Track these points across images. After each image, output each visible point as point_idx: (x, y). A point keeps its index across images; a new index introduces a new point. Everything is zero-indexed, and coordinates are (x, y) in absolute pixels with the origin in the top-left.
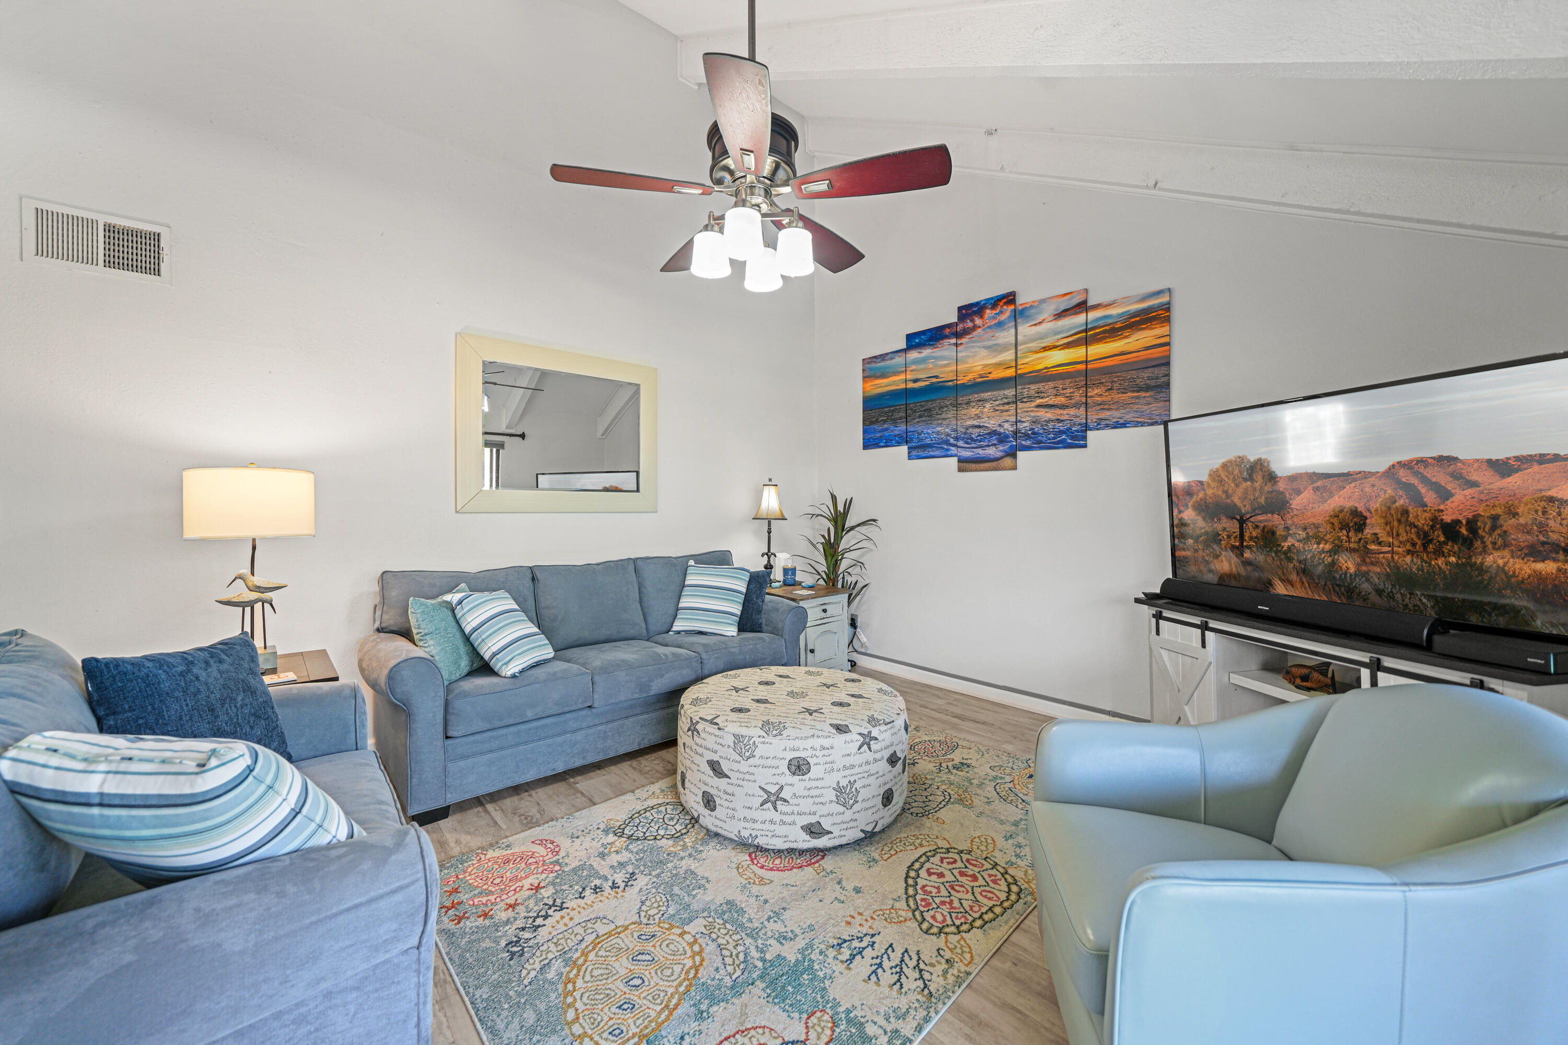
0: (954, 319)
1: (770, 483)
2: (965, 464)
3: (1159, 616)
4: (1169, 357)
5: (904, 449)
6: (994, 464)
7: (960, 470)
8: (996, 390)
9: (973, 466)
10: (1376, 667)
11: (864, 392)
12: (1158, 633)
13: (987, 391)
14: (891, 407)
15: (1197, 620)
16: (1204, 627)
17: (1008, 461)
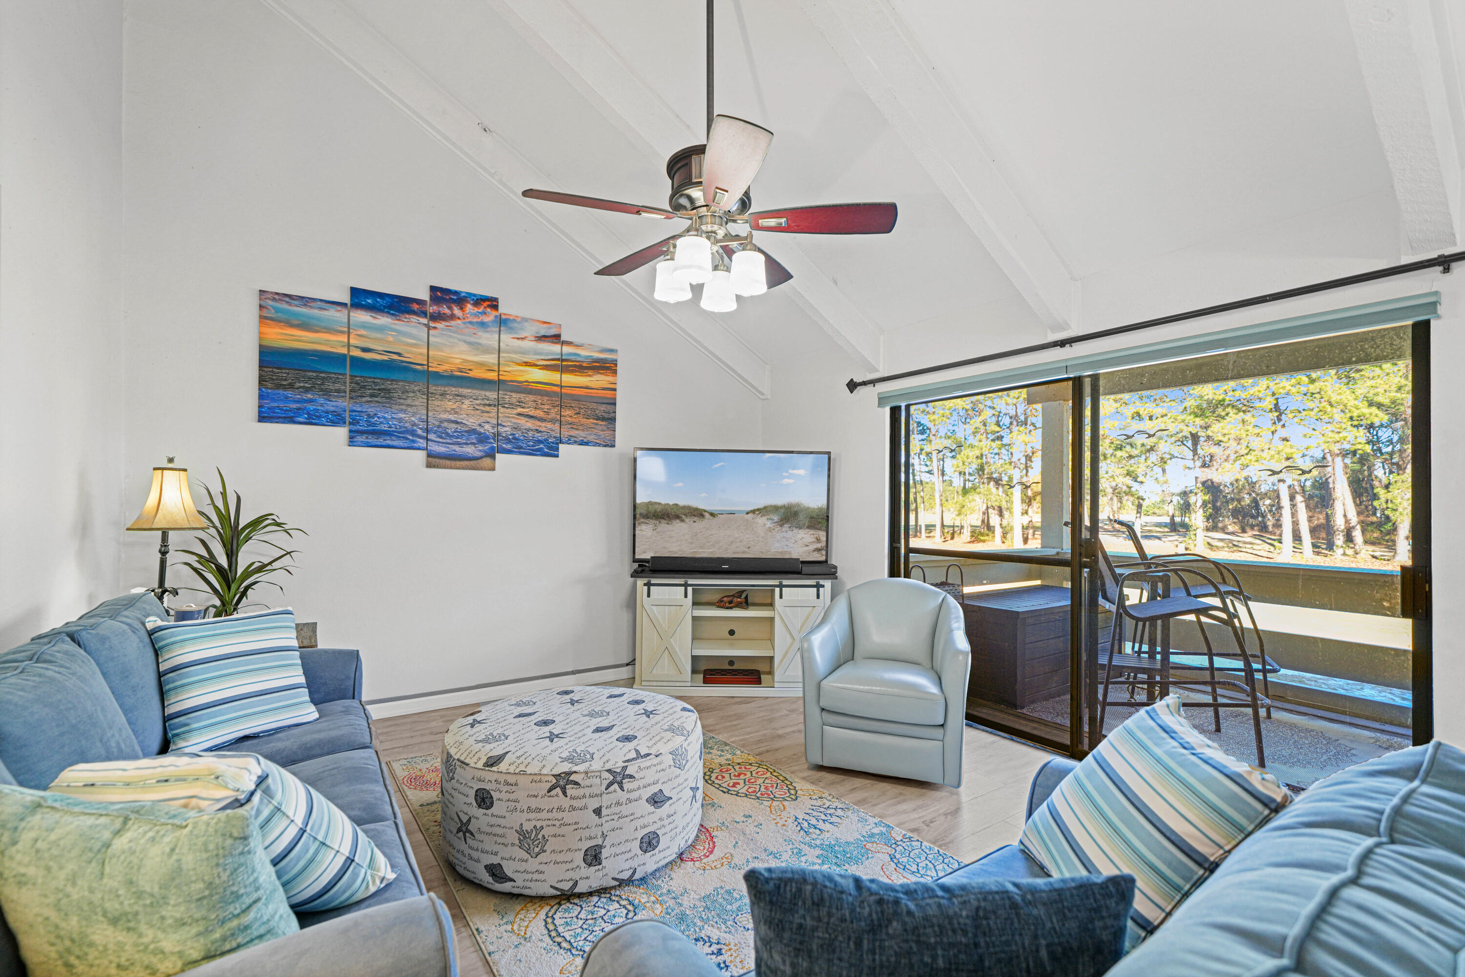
0: (424, 295)
1: (170, 465)
2: (434, 460)
3: (648, 585)
4: (615, 399)
5: (341, 432)
6: (472, 463)
7: (429, 465)
8: (477, 389)
9: (448, 462)
10: (781, 586)
11: (260, 339)
12: (649, 596)
13: (467, 388)
14: (321, 372)
15: (681, 581)
16: (686, 585)
17: (487, 461)
